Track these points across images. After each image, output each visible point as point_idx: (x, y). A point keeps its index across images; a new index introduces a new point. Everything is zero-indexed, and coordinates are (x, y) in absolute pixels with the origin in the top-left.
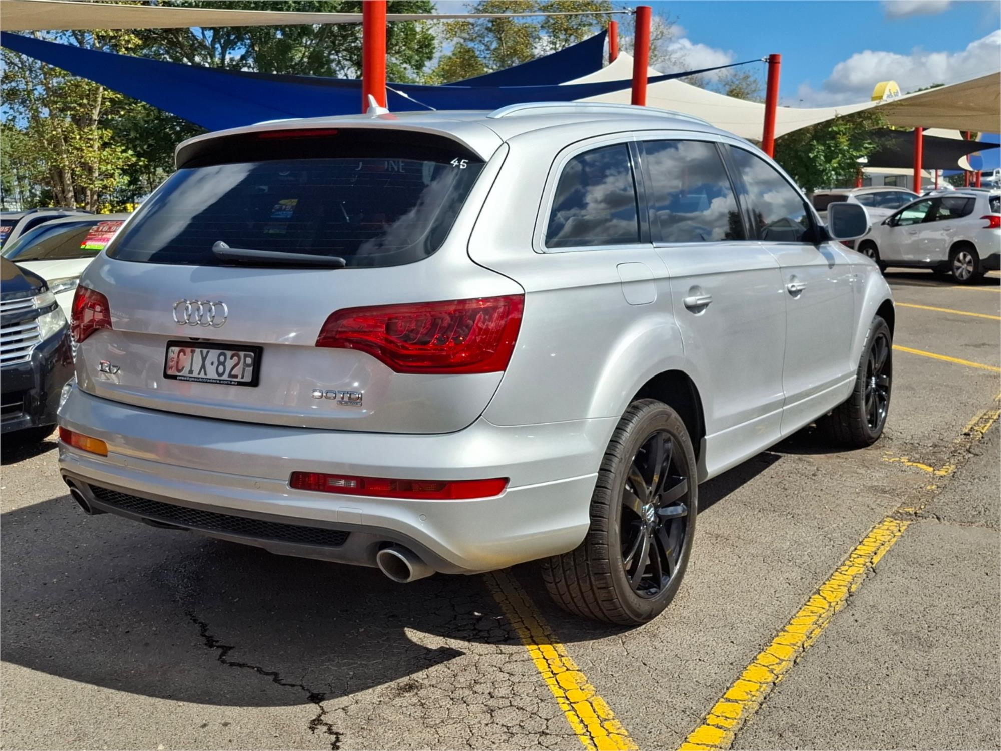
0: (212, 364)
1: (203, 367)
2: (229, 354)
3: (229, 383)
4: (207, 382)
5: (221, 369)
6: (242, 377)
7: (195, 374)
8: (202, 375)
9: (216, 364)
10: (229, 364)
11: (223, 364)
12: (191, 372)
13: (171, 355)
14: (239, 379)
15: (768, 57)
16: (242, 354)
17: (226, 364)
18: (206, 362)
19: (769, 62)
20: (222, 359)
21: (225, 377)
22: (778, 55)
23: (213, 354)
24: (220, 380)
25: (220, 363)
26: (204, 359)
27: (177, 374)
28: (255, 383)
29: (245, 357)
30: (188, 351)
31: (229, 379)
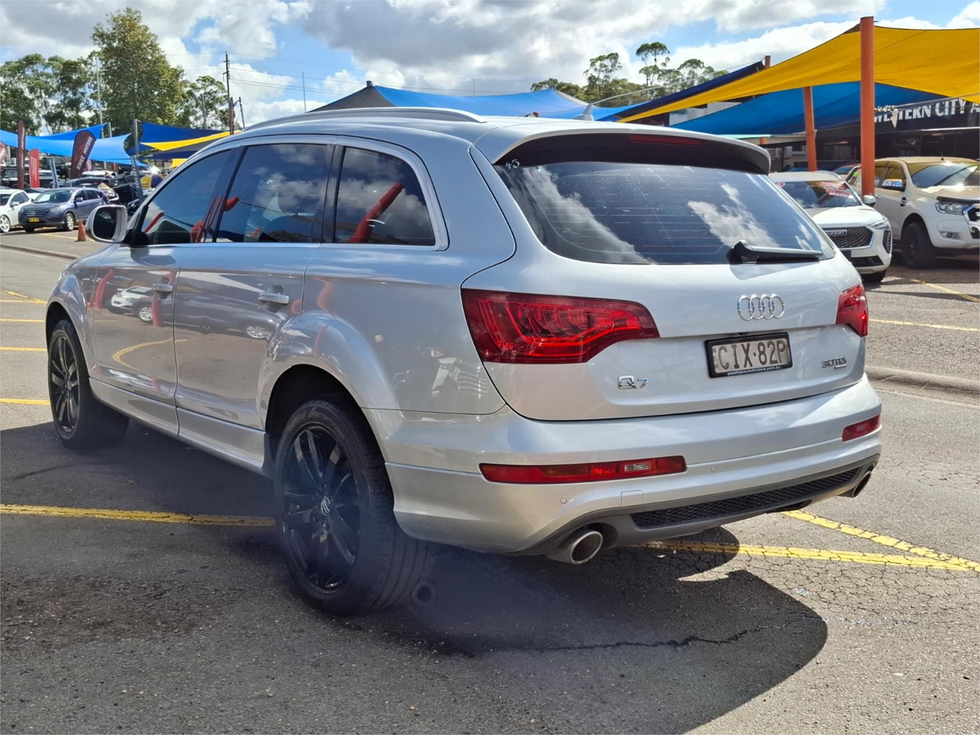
0: (755, 355)
1: (747, 359)
2: (765, 342)
3: (775, 369)
4: (755, 372)
5: (763, 358)
6: (781, 362)
7: (742, 366)
8: (748, 366)
9: (757, 354)
10: (768, 352)
11: (763, 353)
12: (737, 366)
13: (713, 354)
14: (779, 364)
16: (775, 341)
17: (766, 352)
18: (749, 355)
20: (762, 348)
21: (769, 364)
23: (753, 346)
24: (765, 368)
25: (761, 353)
26: (746, 352)
27: (724, 371)
28: (789, 365)
29: (778, 343)
30: (729, 347)
31: (771, 365)
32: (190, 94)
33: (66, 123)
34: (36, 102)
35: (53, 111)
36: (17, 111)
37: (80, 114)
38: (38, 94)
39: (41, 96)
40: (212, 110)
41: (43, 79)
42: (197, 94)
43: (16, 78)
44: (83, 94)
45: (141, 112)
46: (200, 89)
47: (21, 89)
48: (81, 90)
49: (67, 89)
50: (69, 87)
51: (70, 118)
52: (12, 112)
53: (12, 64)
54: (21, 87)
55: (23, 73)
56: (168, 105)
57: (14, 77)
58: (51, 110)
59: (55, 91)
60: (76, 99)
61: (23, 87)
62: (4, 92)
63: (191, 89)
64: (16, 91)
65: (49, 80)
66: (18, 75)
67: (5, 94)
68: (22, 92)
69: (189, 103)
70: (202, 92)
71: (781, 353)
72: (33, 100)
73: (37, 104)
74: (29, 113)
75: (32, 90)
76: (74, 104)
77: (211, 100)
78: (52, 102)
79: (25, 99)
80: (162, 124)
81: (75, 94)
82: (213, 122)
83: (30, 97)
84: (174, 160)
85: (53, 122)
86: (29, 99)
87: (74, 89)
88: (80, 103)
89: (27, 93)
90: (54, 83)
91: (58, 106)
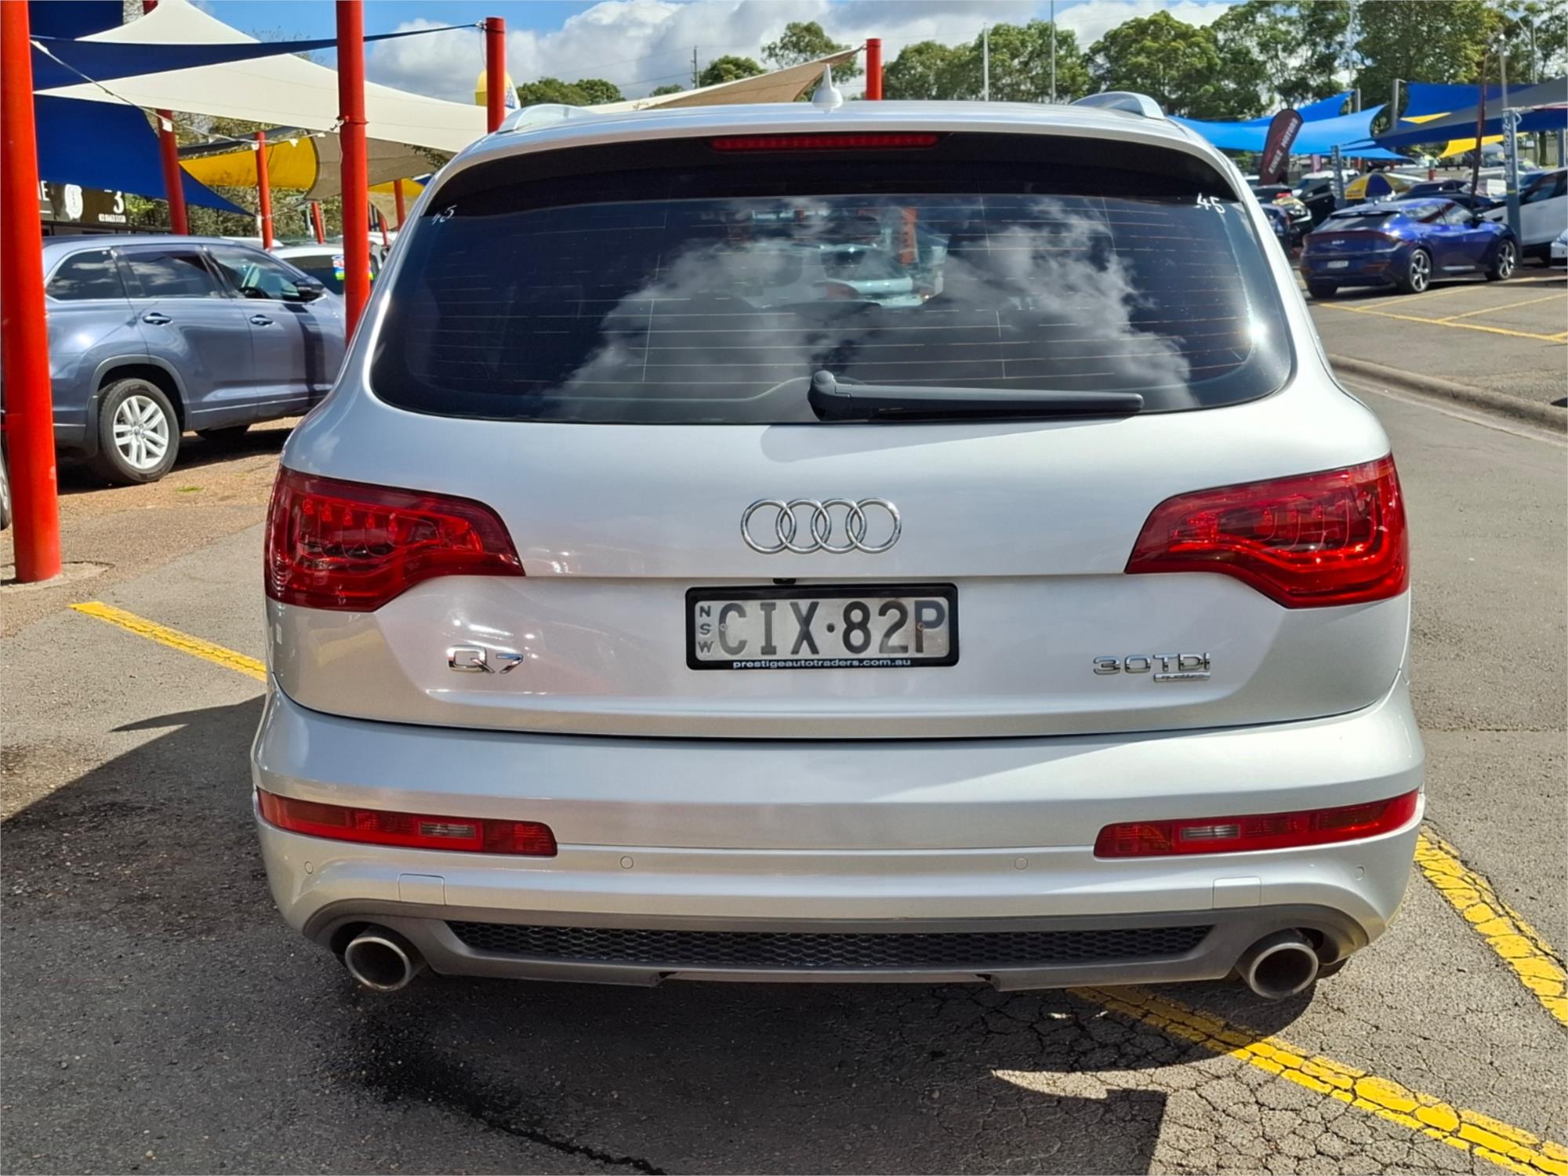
0: (831, 628)
1: (806, 636)
2: (874, 604)
3: (892, 664)
4: (822, 667)
5: (857, 637)
6: (919, 649)
7: (784, 651)
8: (805, 652)
9: (841, 626)
10: (878, 625)
11: (863, 626)
12: (769, 649)
13: (700, 620)
14: (912, 654)
15: (485, 22)
16: (909, 603)
17: (869, 625)
18: (812, 628)
19: (487, 31)
20: (857, 616)
21: (872, 652)
22: (501, 20)
23: (830, 610)
24: (861, 661)
25: (851, 626)
26: (806, 621)
27: (728, 657)
28: (951, 659)
29: (919, 607)
30: (753, 607)
31: (885, 656)
32: (1526, 21)
33: (1310, 95)
34: (1269, 65)
35: (1293, 78)
36: (1238, 84)
37: (1332, 77)
38: (1273, 53)
39: (1277, 56)
40: (1560, 47)
41: (1282, 27)
42: (1537, 21)
43: (1242, 31)
44: (1341, 44)
45: (1417, 65)
46: (1542, 11)
47: (1247, 48)
48: (1339, 38)
49: (1318, 40)
50: (1319, 35)
51: (1318, 86)
52: (1232, 86)
53: (1239, 9)
54: (1248, 44)
55: (1253, 22)
56: (1465, 48)
57: (1238, 30)
58: (1290, 75)
59: (1299, 45)
60: (1330, 54)
61: (1252, 44)
62: (1222, 56)
63: (1527, 13)
64: (1239, 52)
65: (1292, 28)
66: (1245, 25)
67: (1223, 60)
68: (1248, 52)
69: (1520, 39)
70: (1546, 16)
71: (927, 631)
72: (1265, 63)
73: (1270, 68)
74: (1257, 85)
75: (1264, 47)
76: (1325, 64)
77: (1562, 28)
78: (1294, 62)
79: (1252, 62)
80: (1466, 81)
81: (1328, 46)
82: (1560, 67)
83: (1262, 58)
84: (1451, 143)
85: (1290, 96)
86: (1257, 61)
87: (1329, 37)
88: (1334, 59)
89: (1256, 54)
90: (1298, 33)
91: (1300, 69)
